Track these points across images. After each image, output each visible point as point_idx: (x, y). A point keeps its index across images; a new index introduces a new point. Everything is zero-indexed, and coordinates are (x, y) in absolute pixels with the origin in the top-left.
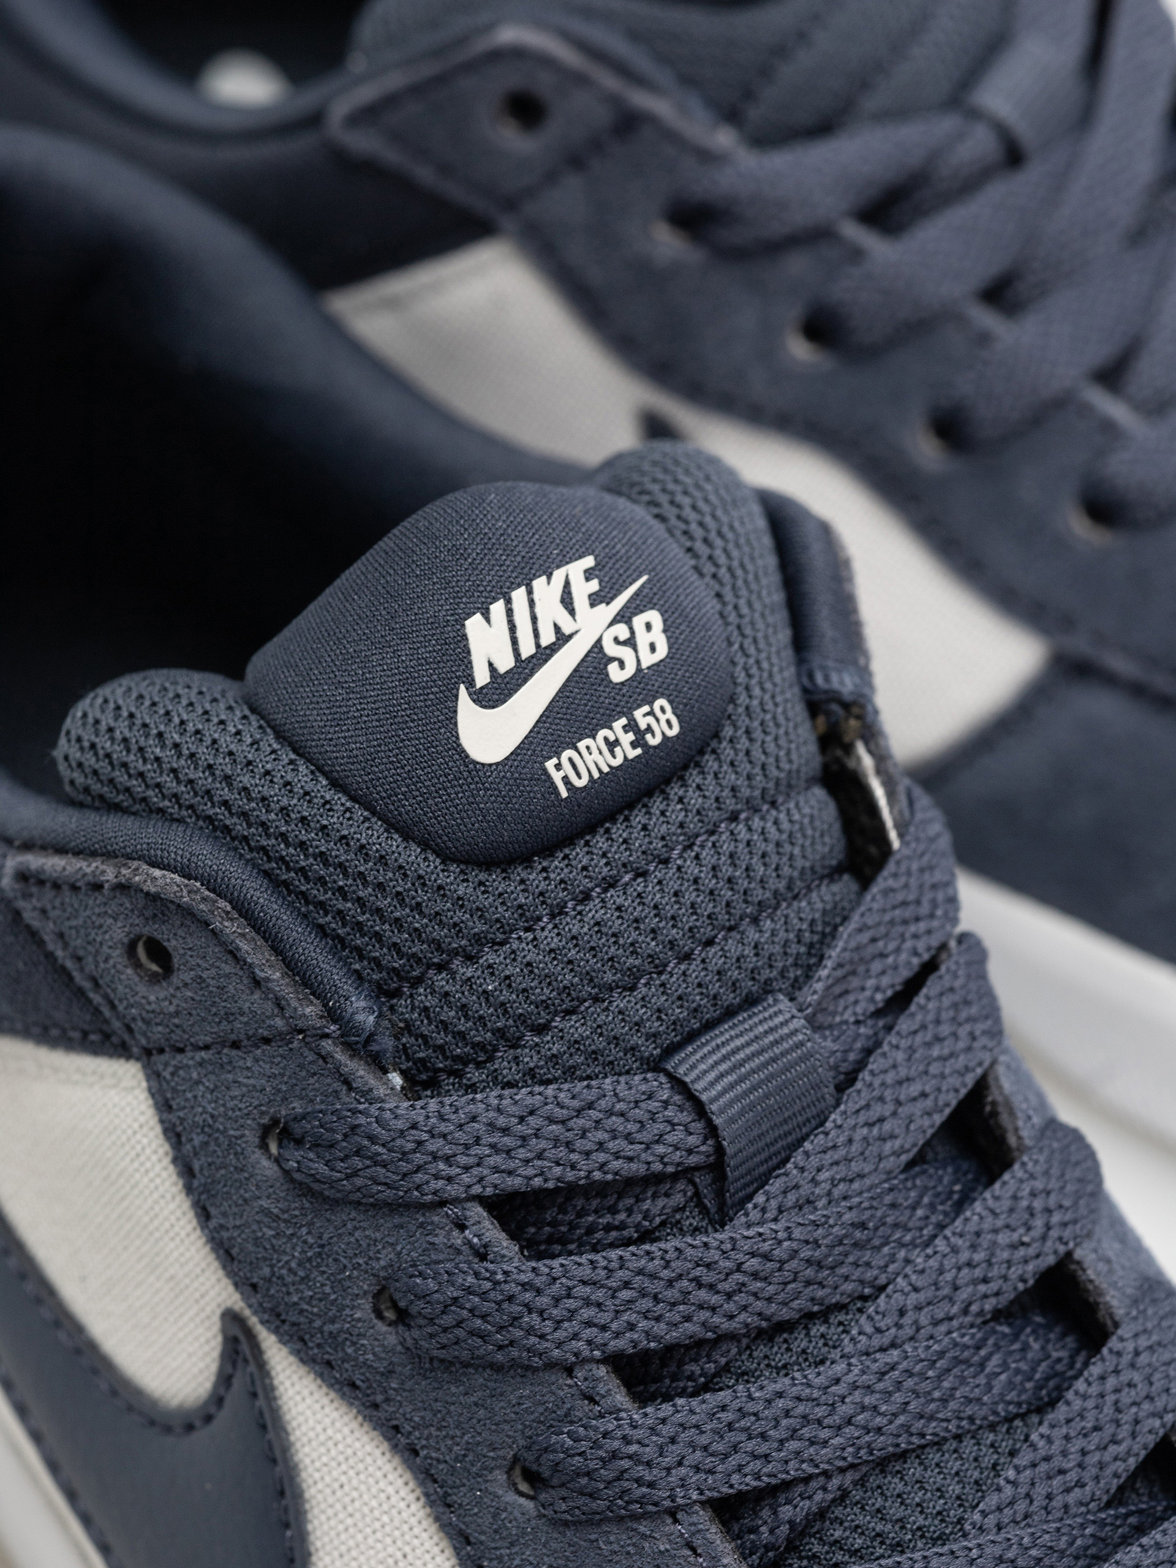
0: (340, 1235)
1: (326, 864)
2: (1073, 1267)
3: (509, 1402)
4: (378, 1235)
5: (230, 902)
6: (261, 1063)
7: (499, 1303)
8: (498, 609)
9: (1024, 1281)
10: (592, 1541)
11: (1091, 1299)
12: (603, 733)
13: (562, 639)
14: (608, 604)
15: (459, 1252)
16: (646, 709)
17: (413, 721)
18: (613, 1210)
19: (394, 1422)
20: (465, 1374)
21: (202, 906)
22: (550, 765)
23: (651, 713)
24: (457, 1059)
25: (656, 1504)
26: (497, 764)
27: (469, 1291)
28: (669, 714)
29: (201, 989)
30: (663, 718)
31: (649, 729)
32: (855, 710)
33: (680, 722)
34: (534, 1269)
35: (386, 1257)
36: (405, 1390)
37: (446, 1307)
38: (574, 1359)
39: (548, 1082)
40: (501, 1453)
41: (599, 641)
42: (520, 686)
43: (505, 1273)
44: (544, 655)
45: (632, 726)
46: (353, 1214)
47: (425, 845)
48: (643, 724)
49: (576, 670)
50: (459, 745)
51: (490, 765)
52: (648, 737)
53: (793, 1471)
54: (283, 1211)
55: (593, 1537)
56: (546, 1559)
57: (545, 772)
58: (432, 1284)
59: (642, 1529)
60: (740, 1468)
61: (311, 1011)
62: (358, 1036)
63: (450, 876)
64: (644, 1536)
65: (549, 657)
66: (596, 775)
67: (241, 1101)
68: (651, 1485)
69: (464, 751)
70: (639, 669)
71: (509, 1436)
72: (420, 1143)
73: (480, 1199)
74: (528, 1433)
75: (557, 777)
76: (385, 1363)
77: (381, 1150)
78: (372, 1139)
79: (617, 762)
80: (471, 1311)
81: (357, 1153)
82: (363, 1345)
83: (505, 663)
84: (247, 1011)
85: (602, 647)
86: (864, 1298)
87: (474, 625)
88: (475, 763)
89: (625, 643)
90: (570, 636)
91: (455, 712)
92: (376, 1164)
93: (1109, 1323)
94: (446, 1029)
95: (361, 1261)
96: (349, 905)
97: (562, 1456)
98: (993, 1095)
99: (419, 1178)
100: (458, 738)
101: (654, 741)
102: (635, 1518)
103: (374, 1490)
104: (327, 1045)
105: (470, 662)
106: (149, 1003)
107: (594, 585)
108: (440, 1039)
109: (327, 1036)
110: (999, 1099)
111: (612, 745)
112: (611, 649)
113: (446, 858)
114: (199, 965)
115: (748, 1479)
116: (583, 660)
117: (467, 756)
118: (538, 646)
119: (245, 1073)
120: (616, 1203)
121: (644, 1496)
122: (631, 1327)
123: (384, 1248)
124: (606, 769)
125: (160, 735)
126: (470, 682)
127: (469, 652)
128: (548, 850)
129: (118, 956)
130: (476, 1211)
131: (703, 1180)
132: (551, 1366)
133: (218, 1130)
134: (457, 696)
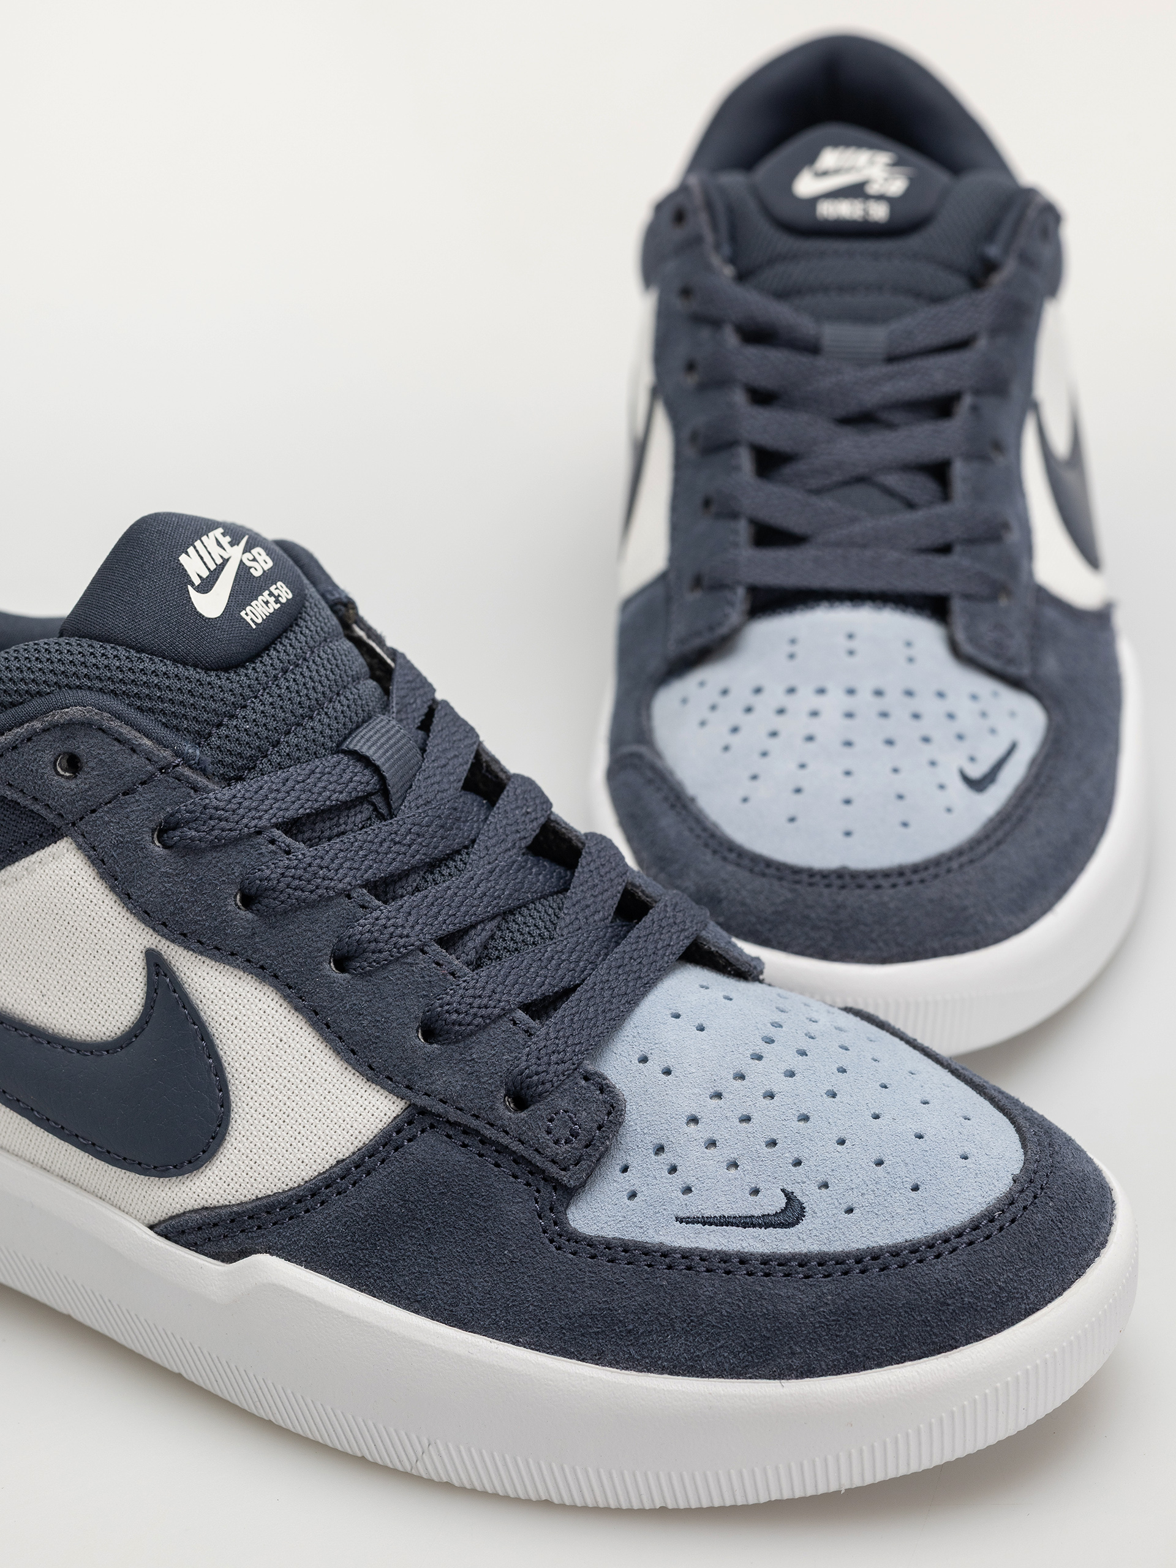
0: (209, 869)
1: (148, 687)
2: (552, 824)
3: (322, 922)
4: (231, 860)
5: (109, 713)
6: (144, 795)
7: (305, 869)
8: (191, 550)
9: (535, 831)
10: (384, 978)
11: (567, 837)
12: (260, 598)
13: (226, 561)
14: (238, 545)
15: (276, 853)
16: (274, 586)
17: (171, 607)
18: (338, 825)
19: (260, 963)
20: (295, 917)
21: (96, 717)
22: (243, 614)
23: (277, 588)
24: (239, 769)
25: (413, 945)
26: (219, 617)
27: (288, 868)
28: (285, 588)
29: (103, 767)
30: (283, 590)
31: (279, 596)
32: (350, 606)
33: (292, 592)
34: (316, 849)
35: (237, 870)
36: (263, 941)
37: (278, 880)
38: (349, 887)
39: (289, 767)
40: (324, 952)
41: (241, 561)
42: (215, 582)
43: (303, 854)
44: (220, 568)
45: (271, 594)
46: (215, 854)
47: (195, 666)
48: (276, 593)
49: (237, 573)
50: (198, 612)
51: (216, 618)
52: (280, 598)
53: (468, 920)
54: (175, 870)
55: (385, 975)
56: (363, 998)
57: (242, 618)
58: (268, 872)
59: (409, 961)
60: (444, 922)
61: (167, 753)
62: (194, 760)
63: (213, 677)
64: (411, 965)
65: (223, 568)
66: (265, 617)
67: (137, 820)
68: (407, 936)
69: (201, 614)
70: (264, 571)
71: (327, 940)
72: (240, 804)
73: (277, 826)
74: (337, 935)
75: (248, 619)
76: (250, 930)
77: (222, 812)
78: (217, 809)
79: (272, 611)
80: (292, 877)
81: (211, 819)
82: (235, 925)
83: (205, 574)
84: (131, 768)
85: (244, 564)
86: (466, 847)
87: (183, 558)
88: (207, 618)
89: (252, 560)
90: (228, 560)
91: (190, 598)
92: (221, 820)
93: (580, 845)
94: (231, 754)
95: (224, 878)
96: (166, 705)
97: (359, 936)
98: (484, 758)
99: (245, 821)
100: (195, 608)
101: (284, 600)
102: (405, 956)
103: (256, 1011)
104: (180, 769)
105: (188, 575)
106: (72, 790)
107: (228, 539)
108: (228, 760)
109: (178, 765)
110: (488, 759)
111: (267, 603)
112: (249, 564)
113: (207, 669)
114: (99, 754)
115: (450, 927)
116: (238, 569)
117: (203, 616)
118: (216, 564)
119: (136, 804)
120: (338, 821)
121: (406, 942)
122: (371, 867)
123: (235, 866)
124: (268, 614)
125: (37, 659)
126: (193, 584)
127: (186, 571)
128: (252, 659)
129: (49, 770)
130: (277, 833)
131: (377, 800)
132: (338, 895)
133: (127, 842)
134: (188, 591)
